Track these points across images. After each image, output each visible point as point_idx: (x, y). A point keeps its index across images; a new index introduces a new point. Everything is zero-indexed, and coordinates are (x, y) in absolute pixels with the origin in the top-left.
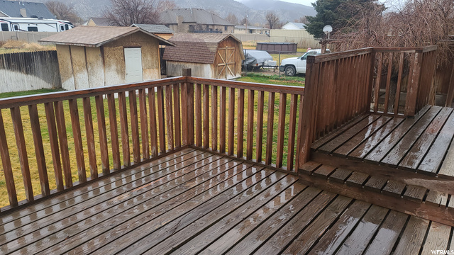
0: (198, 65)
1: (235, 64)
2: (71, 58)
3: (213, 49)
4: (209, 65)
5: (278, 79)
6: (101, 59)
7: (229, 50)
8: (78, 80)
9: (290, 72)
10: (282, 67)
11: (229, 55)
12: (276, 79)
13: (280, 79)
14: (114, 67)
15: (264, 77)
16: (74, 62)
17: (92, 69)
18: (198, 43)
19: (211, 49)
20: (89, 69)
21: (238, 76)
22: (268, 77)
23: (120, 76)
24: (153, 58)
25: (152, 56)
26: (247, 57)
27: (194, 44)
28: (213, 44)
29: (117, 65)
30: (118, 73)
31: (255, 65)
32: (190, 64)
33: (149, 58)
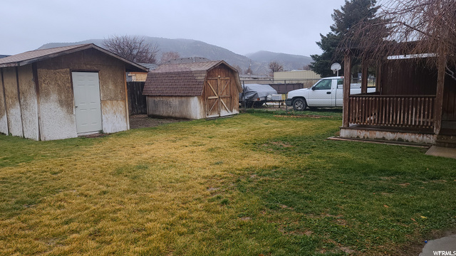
0: (183, 99)
1: (231, 97)
2: (4, 88)
3: (201, 78)
4: (196, 97)
5: (284, 114)
6: (33, 85)
7: (221, 81)
8: (10, 117)
9: (299, 106)
10: (289, 100)
11: (223, 86)
12: (282, 114)
13: (288, 114)
14: (54, 97)
15: (267, 112)
16: (7, 93)
17: (25, 101)
18: (183, 73)
19: (199, 78)
20: (22, 101)
21: (235, 112)
22: (272, 113)
23: (65, 109)
24: (116, 86)
25: (115, 84)
26: (245, 92)
27: (178, 74)
28: (201, 72)
29: (60, 94)
30: (62, 106)
31: (256, 100)
32: (174, 98)
33: (111, 87)
